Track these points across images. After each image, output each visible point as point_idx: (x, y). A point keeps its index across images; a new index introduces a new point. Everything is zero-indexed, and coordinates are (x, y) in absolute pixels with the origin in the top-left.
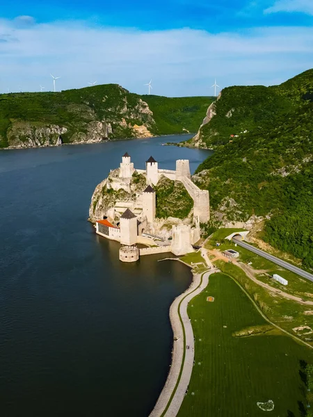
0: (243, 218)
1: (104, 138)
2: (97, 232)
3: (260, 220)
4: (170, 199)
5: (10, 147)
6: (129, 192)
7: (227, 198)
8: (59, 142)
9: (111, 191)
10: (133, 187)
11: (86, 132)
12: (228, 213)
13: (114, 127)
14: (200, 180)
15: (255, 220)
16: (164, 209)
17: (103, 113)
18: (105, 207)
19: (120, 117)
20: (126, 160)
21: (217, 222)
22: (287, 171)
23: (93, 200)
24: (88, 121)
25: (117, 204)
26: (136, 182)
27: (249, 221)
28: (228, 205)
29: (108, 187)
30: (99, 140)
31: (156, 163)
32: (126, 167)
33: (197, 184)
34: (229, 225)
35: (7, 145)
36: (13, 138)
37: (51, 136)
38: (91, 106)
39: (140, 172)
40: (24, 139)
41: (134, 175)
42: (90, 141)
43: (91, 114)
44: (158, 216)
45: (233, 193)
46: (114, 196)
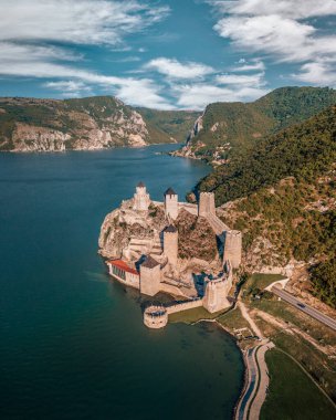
0: (281, 262)
1: (104, 146)
2: (111, 272)
3: (302, 264)
4: (193, 236)
5: (16, 150)
6: (145, 227)
7: (260, 238)
8: (63, 148)
9: (124, 225)
10: (150, 220)
11: (87, 139)
12: (263, 256)
13: (112, 135)
14: (226, 215)
15: (295, 264)
16: (186, 248)
17: (102, 122)
18: (118, 242)
19: (118, 126)
20: (141, 191)
21: (249, 266)
22: (324, 205)
23: (104, 230)
24: (90, 129)
25: (133, 241)
26: (153, 215)
27: (288, 266)
28: (261, 247)
29: (121, 220)
30: (100, 147)
31: (176, 196)
32: (142, 198)
33: (223, 219)
34: (266, 270)
35: (13, 148)
36: (18, 141)
37: (55, 142)
38: (91, 115)
39: (157, 204)
40: (29, 143)
41: (150, 208)
42: (92, 148)
43: (92, 122)
44: (181, 256)
45: (265, 231)
46: (128, 231)
